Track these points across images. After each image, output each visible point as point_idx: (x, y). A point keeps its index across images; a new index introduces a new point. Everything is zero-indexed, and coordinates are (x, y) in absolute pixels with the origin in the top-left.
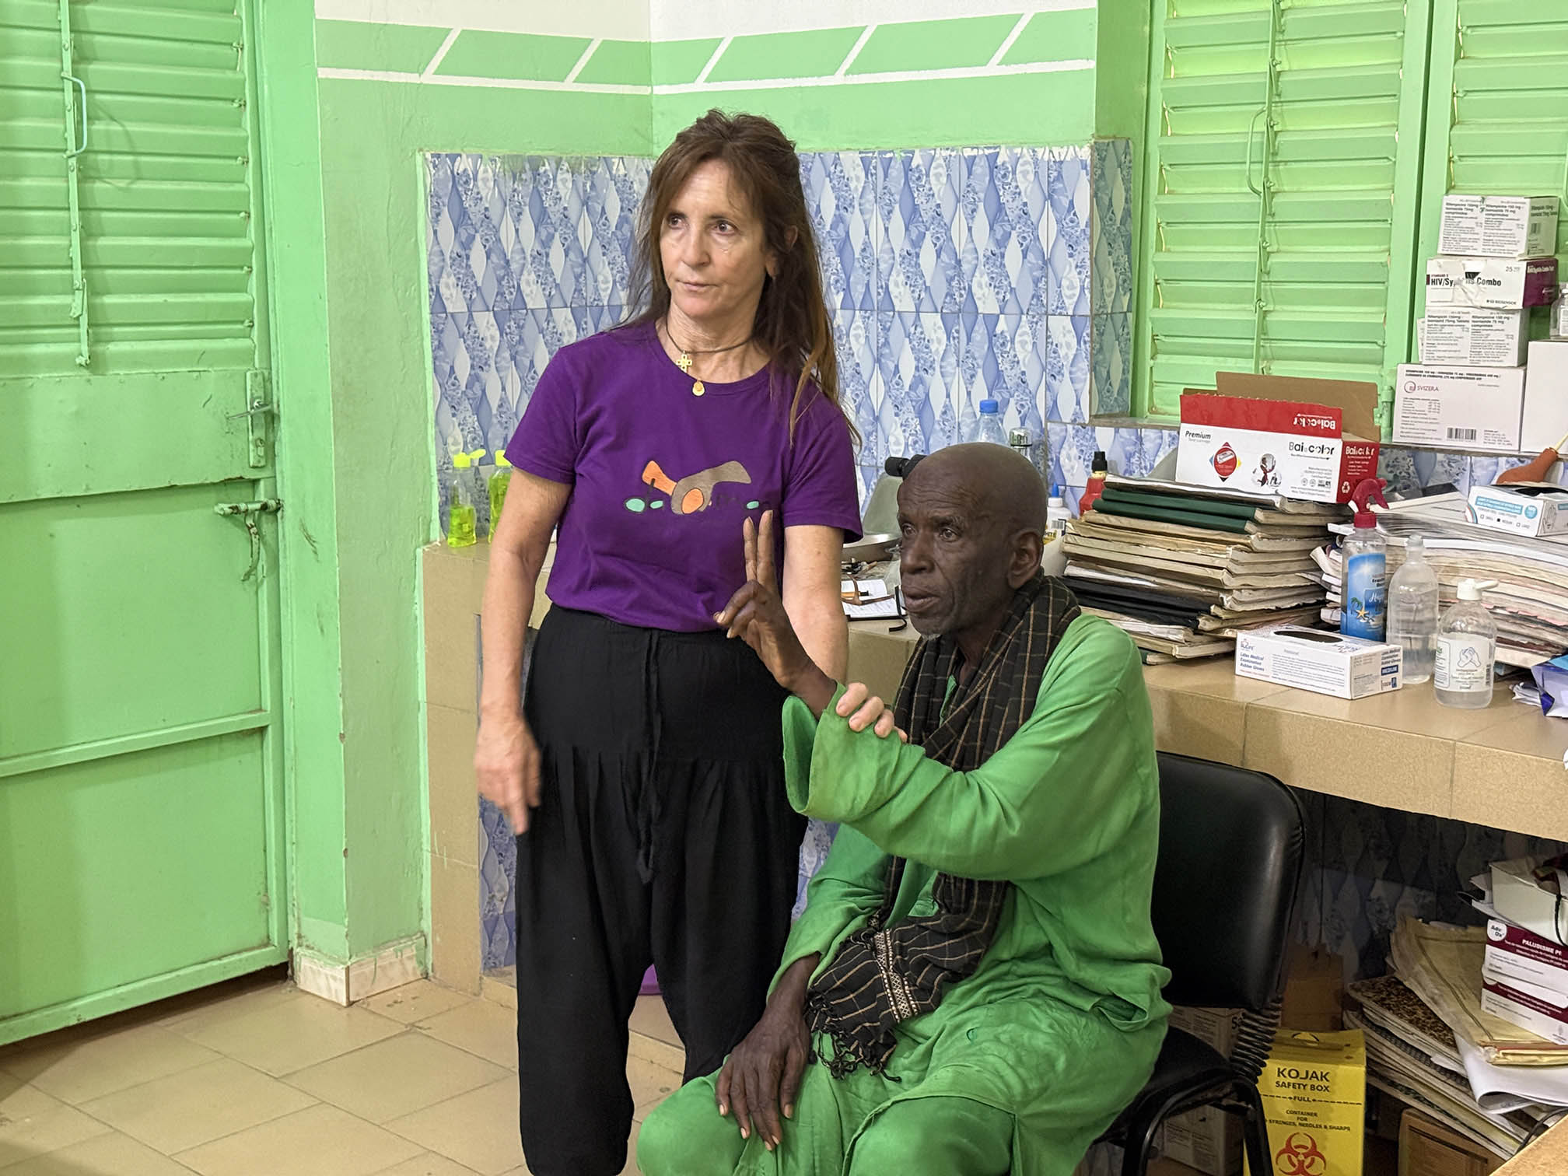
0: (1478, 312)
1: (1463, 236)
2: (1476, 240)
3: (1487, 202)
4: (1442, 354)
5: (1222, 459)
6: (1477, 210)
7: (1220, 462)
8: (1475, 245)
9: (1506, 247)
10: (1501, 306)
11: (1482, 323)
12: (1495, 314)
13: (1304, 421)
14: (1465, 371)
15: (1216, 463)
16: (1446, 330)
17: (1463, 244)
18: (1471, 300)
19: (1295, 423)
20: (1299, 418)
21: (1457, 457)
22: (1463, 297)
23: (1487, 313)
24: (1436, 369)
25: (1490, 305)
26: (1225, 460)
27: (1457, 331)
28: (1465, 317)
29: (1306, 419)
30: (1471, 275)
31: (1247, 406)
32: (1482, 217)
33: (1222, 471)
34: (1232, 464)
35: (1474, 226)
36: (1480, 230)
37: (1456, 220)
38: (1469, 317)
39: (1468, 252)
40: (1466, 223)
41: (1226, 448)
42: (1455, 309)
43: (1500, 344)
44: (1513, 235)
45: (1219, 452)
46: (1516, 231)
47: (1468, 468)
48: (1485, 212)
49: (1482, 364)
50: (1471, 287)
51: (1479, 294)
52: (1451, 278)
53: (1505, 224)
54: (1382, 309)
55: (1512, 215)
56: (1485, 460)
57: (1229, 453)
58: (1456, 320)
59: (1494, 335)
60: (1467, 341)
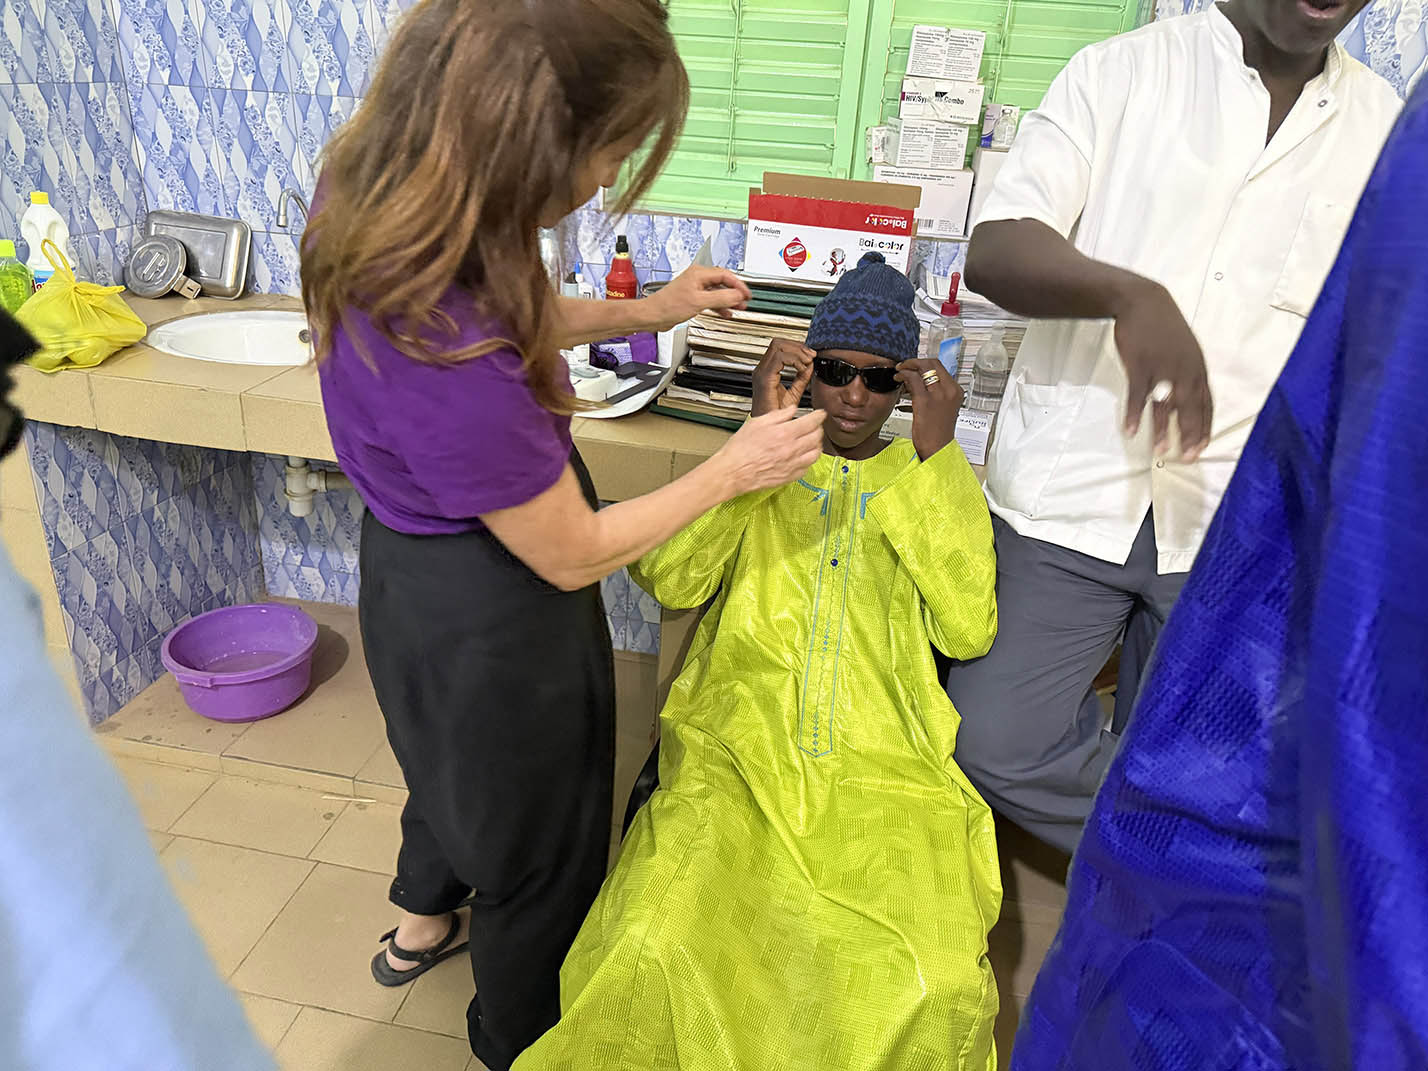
0: (939, 125)
1: (929, 61)
2: (939, 65)
3: (951, 33)
4: (911, 159)
5: (791, 252)
6: (942, 40)
7: (790, 254)
8: (938, 69)
9: (964, 72)
10: (961, 121)
11: (942, 134)
12: (953, 127)
13: (875, 220)
14: (928, 173)
15: (785, 255)
16: (917, 138)
17: (928, 67)
18: (937, 115)
19: (867, 222)
20: (871, 218)
21: (927, 242)
22: (932, 112)
23: (947, 126)
24: (906, 171)
25: (952, 120)
26: (794, 253)
27: (923, 140)
28: (931, 129)
29: (878, 219)
30: (939, 94)
31: (820, 206)
32: (946, 46)
33: (790, 262)
34: (803, 256)
35: (939, 53)
36: (944, 57)
37: (925, 47)
38: (933, 129)
39: (932, 75)
40: (932, 50)
41: (796, 242)
42: (924, 122)
43: (954, 152)
44: (970, 63)
45: (789, 246)
46: (972, 58)
47: (934, 251)
48: (949, 42)
49: (939, 167)
50: (940, 104)
51: (946, 111)
52: (923, 96)
53: (965, 53)
54: (834, 117)
55: (970, 46)
56: (949, 245)
57: (798, 247)
58: (924, 130)
59: (950, 145)
60: (930, 149)
